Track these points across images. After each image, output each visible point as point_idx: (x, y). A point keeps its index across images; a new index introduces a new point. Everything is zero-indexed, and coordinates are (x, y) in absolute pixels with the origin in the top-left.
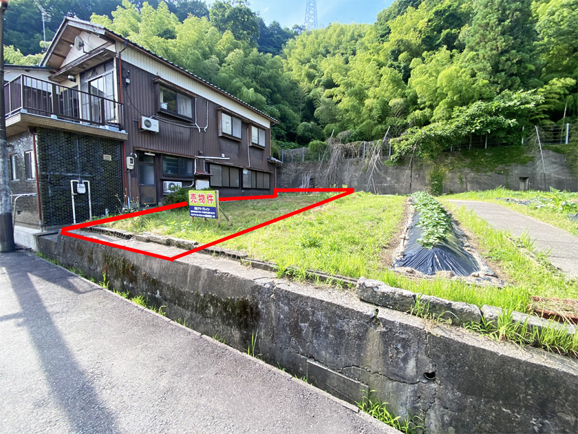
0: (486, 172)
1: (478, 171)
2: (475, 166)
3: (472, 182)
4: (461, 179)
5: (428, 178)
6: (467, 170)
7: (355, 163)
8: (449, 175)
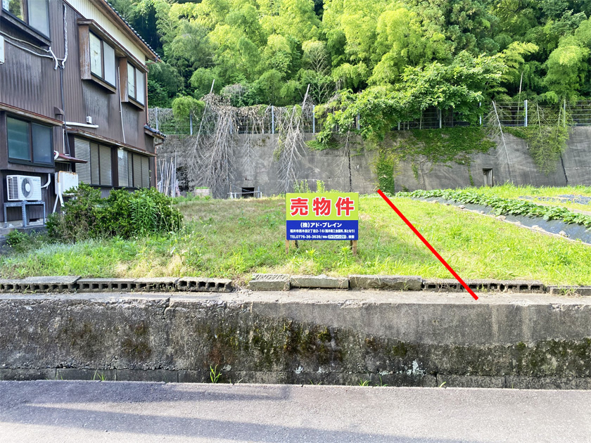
0: (444, 161)
1: (435, 159)
2: (432, 154)
3: (430, 176)
4: (416, 171)
5: (373, 169)
6: (421, 158)
7: (260, 142)
8: (400, 165)
